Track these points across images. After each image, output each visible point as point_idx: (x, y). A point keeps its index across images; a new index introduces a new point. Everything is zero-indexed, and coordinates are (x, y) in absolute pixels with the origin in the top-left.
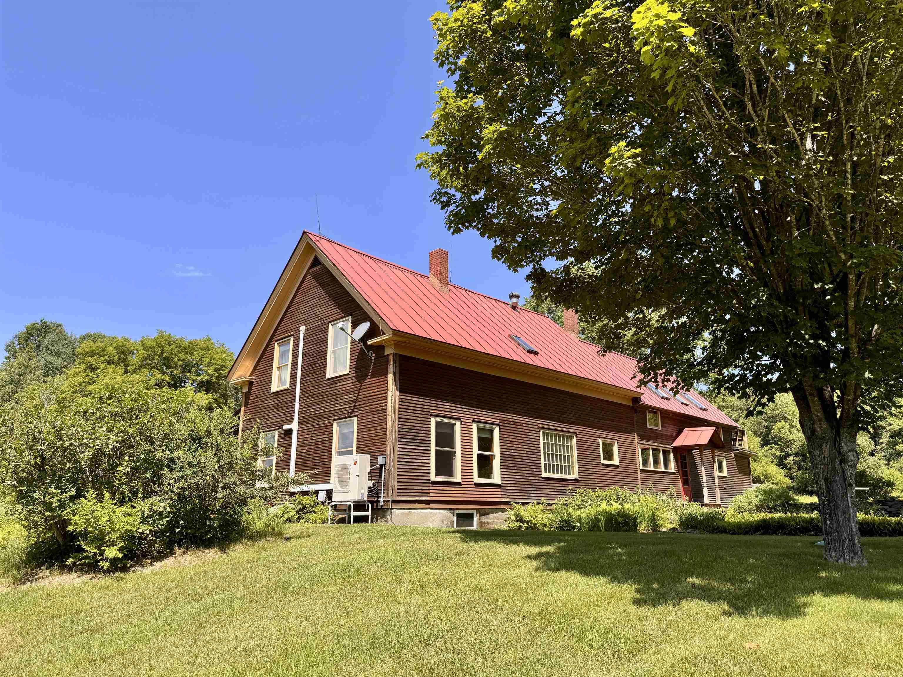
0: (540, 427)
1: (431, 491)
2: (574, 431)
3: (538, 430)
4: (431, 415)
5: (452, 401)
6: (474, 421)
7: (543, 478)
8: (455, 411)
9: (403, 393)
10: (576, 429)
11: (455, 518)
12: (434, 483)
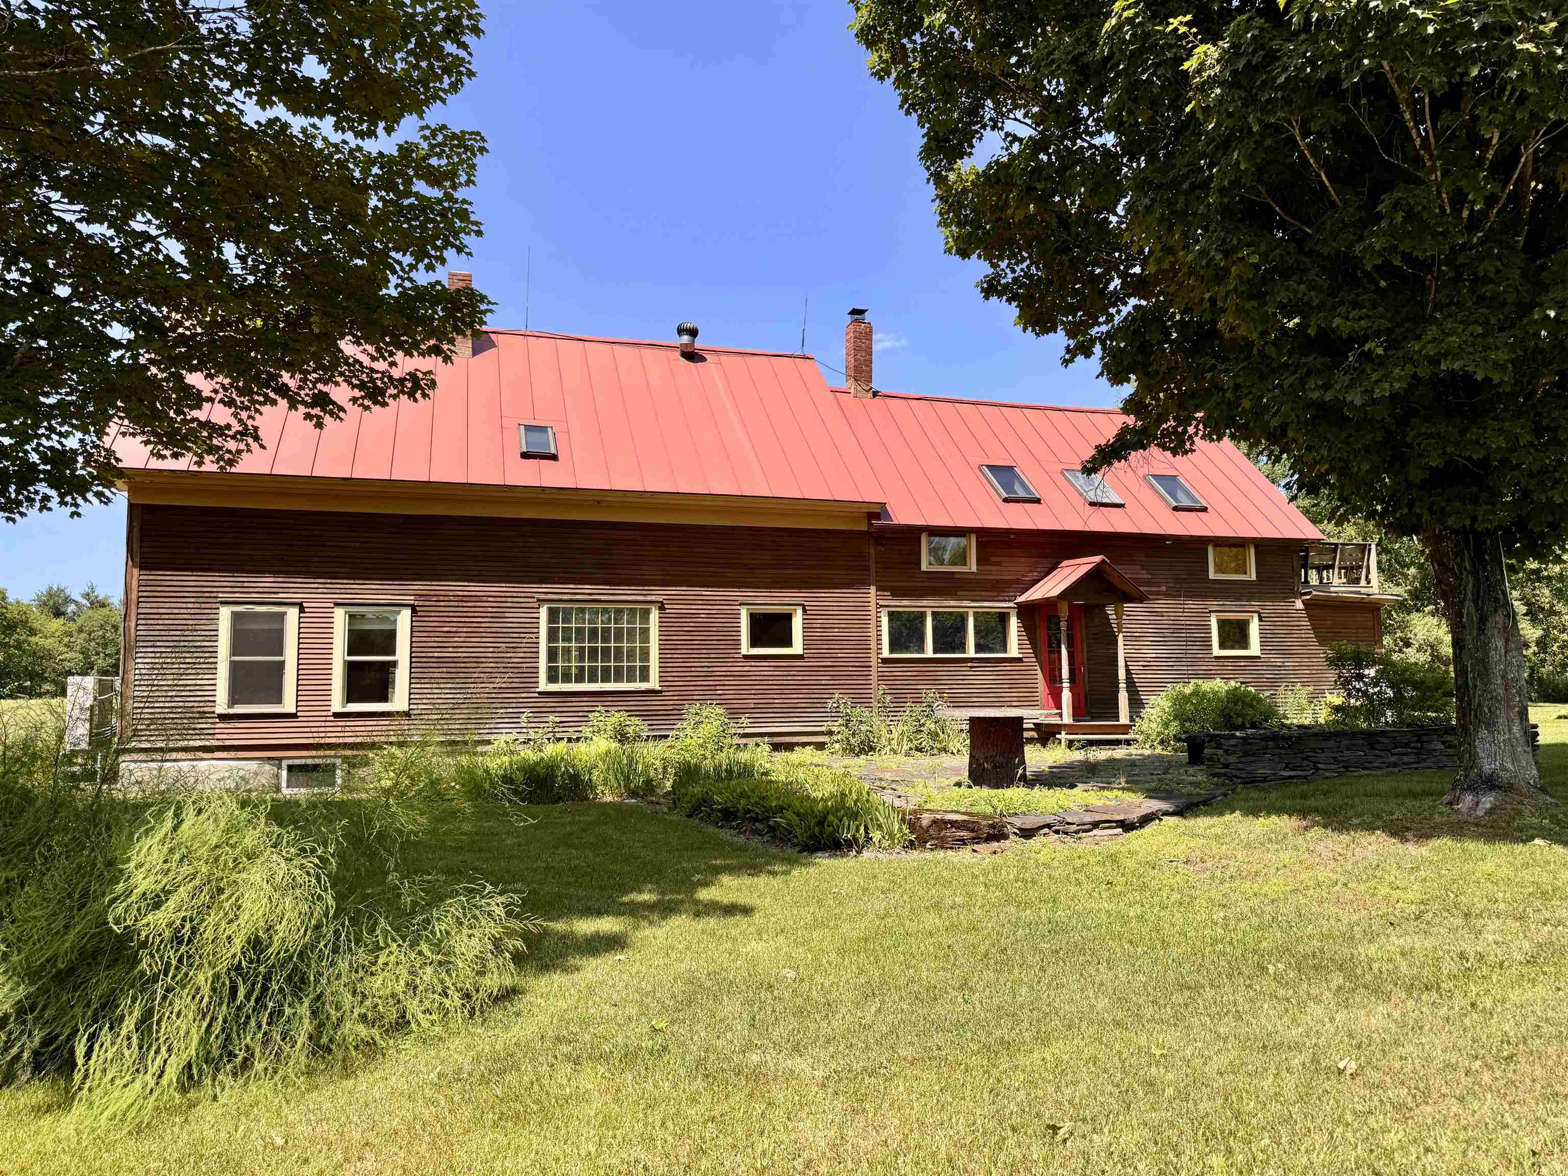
0: (539, 600)
1: (217, 731)
2: (653, 598)
3: (536, 605)
4: (222, 603)
5: (275, 573)
6: (336, 604)
7: (540, 693)
8: (285, 590)
9: (146, 569)
10: (658, 594)
11: (284, 773)
12: (224, 717)
